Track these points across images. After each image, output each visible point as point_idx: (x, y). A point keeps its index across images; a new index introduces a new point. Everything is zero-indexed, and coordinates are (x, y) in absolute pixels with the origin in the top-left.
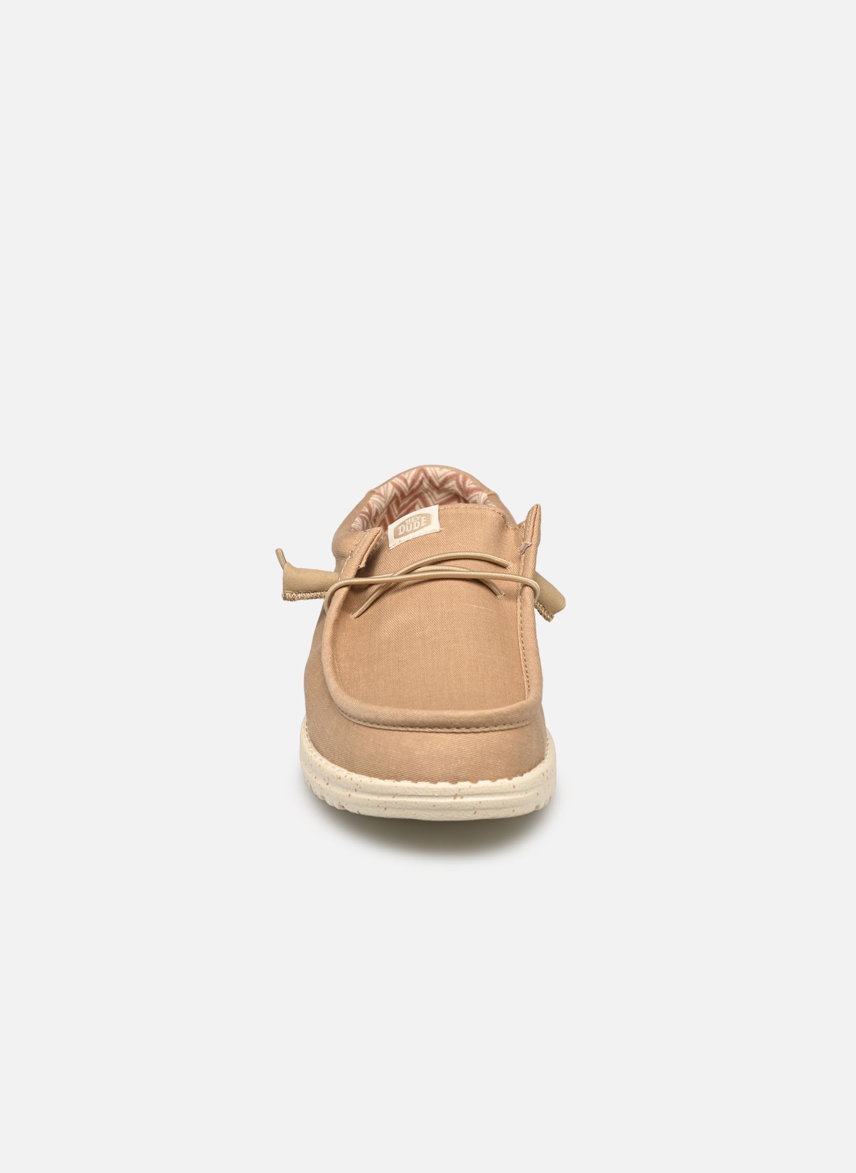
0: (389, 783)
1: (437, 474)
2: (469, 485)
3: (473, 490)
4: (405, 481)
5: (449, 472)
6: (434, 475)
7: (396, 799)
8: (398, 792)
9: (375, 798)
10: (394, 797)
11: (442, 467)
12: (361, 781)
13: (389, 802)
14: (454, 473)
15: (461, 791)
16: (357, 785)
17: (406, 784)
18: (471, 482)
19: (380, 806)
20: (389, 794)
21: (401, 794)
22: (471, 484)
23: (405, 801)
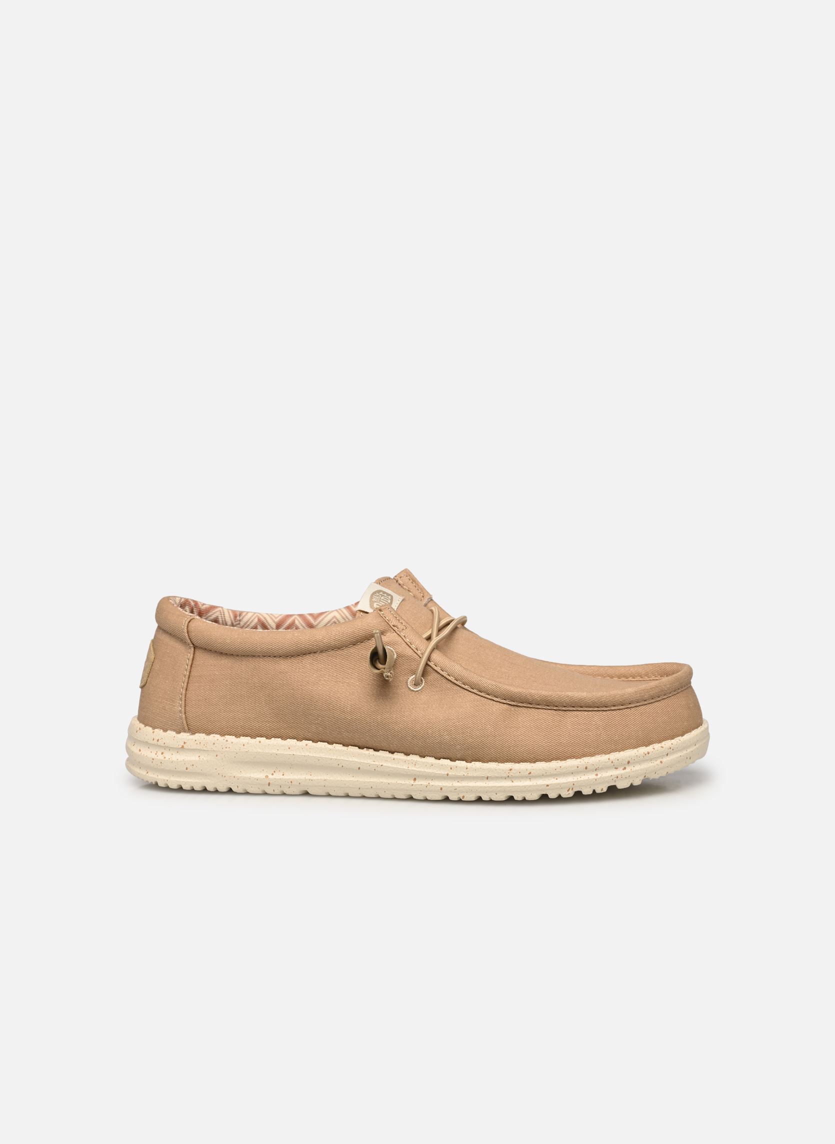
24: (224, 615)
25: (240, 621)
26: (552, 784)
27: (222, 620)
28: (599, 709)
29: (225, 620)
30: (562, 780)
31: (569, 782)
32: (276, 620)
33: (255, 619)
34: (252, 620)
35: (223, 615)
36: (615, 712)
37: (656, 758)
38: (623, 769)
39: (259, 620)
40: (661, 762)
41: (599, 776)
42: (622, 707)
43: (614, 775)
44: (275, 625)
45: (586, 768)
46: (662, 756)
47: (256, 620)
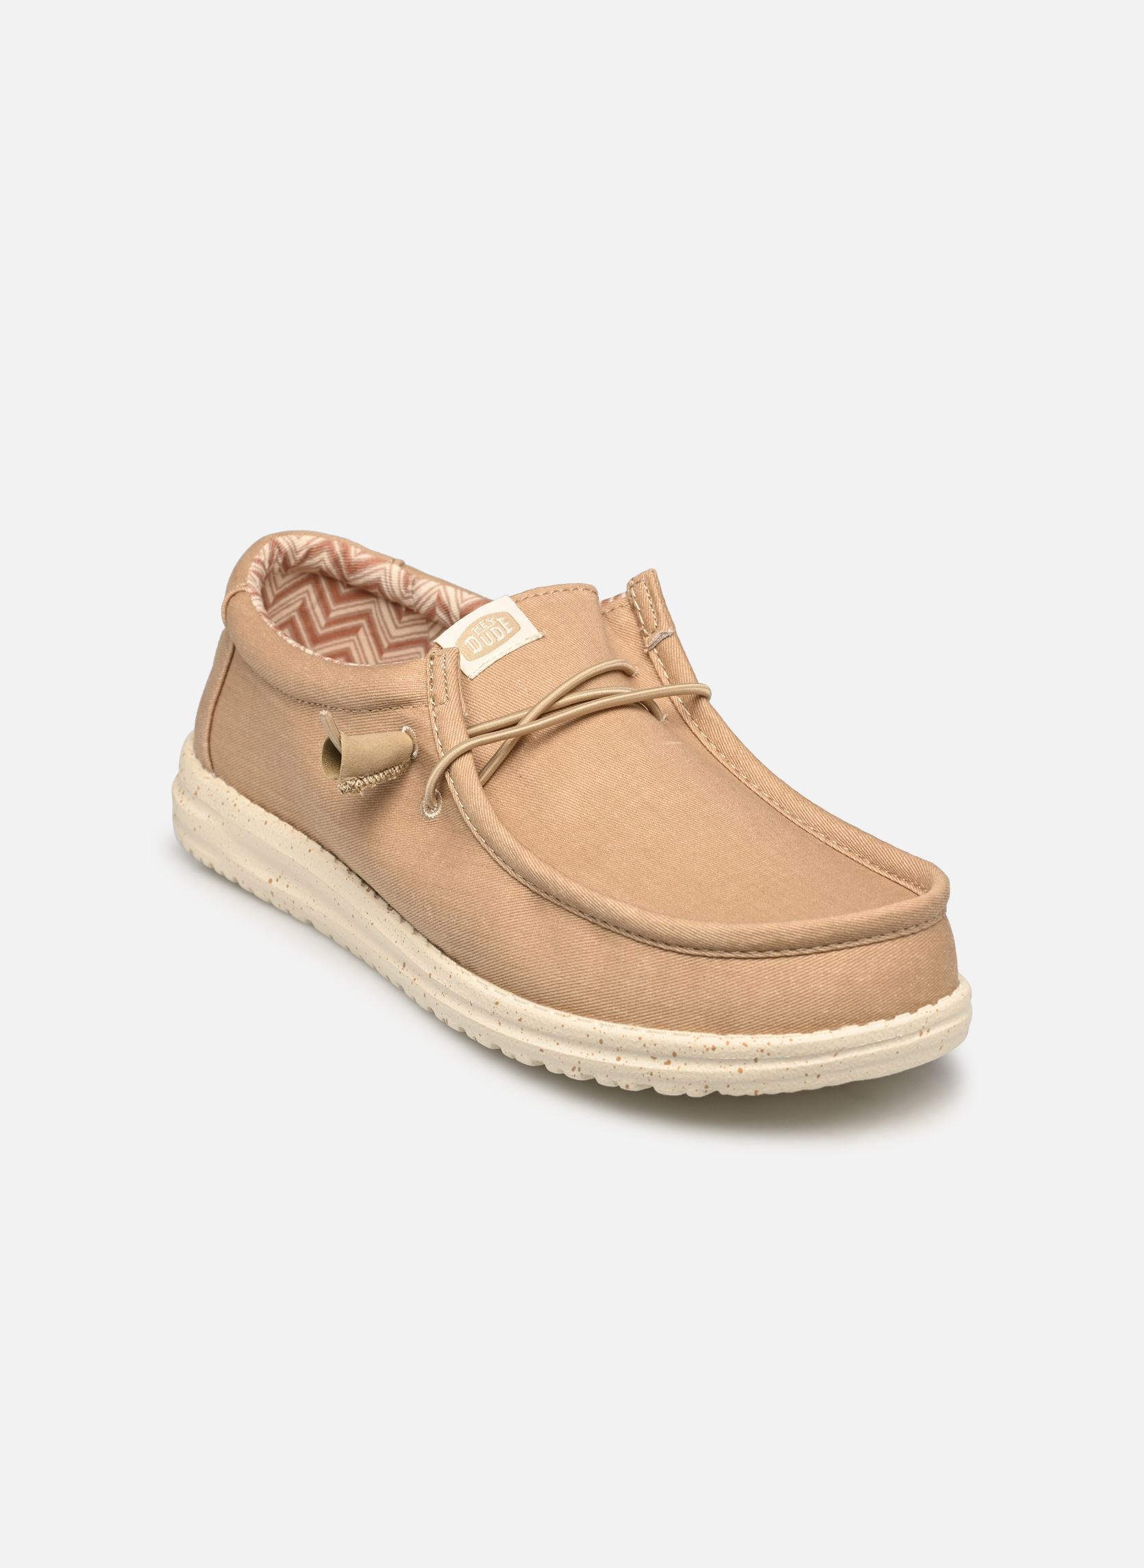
0: (822, 1036)
1: (295, 547)
2: (355, 556)
3: (366, 564)
4: (263, 564)
5: (313, 540)
6: (291, 549)
7: (840, 1058)
8: (845, 1046)
9: (802, 1064)
10: (835, 1055)
11: (299, 533)
12: (769, 1044)
13: (829, 1064)
14: (319, 540)
15: (929, 1021)
16: (762, 1051)
17: (850, 1032)
18: (358, 551)
19: (809, 1074)
20: (828, 1053)
21: (850, 1047)
22: (360, 554)
23: (856, 1057)
24: (390, 577)
25: (413, 592)
26: (548, 1050)
27: (387, 585)
28: (655, 945)
29: (391, 586)
30: (564, 1049)
31: (573, 1056)
32: (462, 605)
33: (433, 594)
34: (430, 597)
35: (388, 578)
36: (681, 958)
37: (731, 1062)
38: (666, 1063)
39: (439, 598)
40: (740, 1071)
41: (620, 1063)
42: (694, 952)
43: (645, 1069)
44: (458, 613)
45: (601, 1042)
46: (745, 1062)
47: (434, 598)
